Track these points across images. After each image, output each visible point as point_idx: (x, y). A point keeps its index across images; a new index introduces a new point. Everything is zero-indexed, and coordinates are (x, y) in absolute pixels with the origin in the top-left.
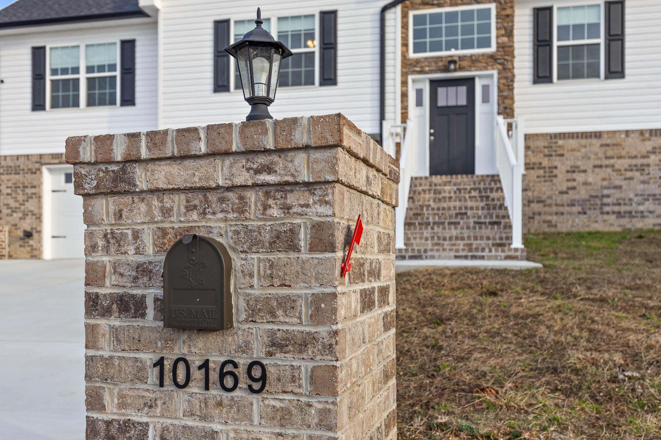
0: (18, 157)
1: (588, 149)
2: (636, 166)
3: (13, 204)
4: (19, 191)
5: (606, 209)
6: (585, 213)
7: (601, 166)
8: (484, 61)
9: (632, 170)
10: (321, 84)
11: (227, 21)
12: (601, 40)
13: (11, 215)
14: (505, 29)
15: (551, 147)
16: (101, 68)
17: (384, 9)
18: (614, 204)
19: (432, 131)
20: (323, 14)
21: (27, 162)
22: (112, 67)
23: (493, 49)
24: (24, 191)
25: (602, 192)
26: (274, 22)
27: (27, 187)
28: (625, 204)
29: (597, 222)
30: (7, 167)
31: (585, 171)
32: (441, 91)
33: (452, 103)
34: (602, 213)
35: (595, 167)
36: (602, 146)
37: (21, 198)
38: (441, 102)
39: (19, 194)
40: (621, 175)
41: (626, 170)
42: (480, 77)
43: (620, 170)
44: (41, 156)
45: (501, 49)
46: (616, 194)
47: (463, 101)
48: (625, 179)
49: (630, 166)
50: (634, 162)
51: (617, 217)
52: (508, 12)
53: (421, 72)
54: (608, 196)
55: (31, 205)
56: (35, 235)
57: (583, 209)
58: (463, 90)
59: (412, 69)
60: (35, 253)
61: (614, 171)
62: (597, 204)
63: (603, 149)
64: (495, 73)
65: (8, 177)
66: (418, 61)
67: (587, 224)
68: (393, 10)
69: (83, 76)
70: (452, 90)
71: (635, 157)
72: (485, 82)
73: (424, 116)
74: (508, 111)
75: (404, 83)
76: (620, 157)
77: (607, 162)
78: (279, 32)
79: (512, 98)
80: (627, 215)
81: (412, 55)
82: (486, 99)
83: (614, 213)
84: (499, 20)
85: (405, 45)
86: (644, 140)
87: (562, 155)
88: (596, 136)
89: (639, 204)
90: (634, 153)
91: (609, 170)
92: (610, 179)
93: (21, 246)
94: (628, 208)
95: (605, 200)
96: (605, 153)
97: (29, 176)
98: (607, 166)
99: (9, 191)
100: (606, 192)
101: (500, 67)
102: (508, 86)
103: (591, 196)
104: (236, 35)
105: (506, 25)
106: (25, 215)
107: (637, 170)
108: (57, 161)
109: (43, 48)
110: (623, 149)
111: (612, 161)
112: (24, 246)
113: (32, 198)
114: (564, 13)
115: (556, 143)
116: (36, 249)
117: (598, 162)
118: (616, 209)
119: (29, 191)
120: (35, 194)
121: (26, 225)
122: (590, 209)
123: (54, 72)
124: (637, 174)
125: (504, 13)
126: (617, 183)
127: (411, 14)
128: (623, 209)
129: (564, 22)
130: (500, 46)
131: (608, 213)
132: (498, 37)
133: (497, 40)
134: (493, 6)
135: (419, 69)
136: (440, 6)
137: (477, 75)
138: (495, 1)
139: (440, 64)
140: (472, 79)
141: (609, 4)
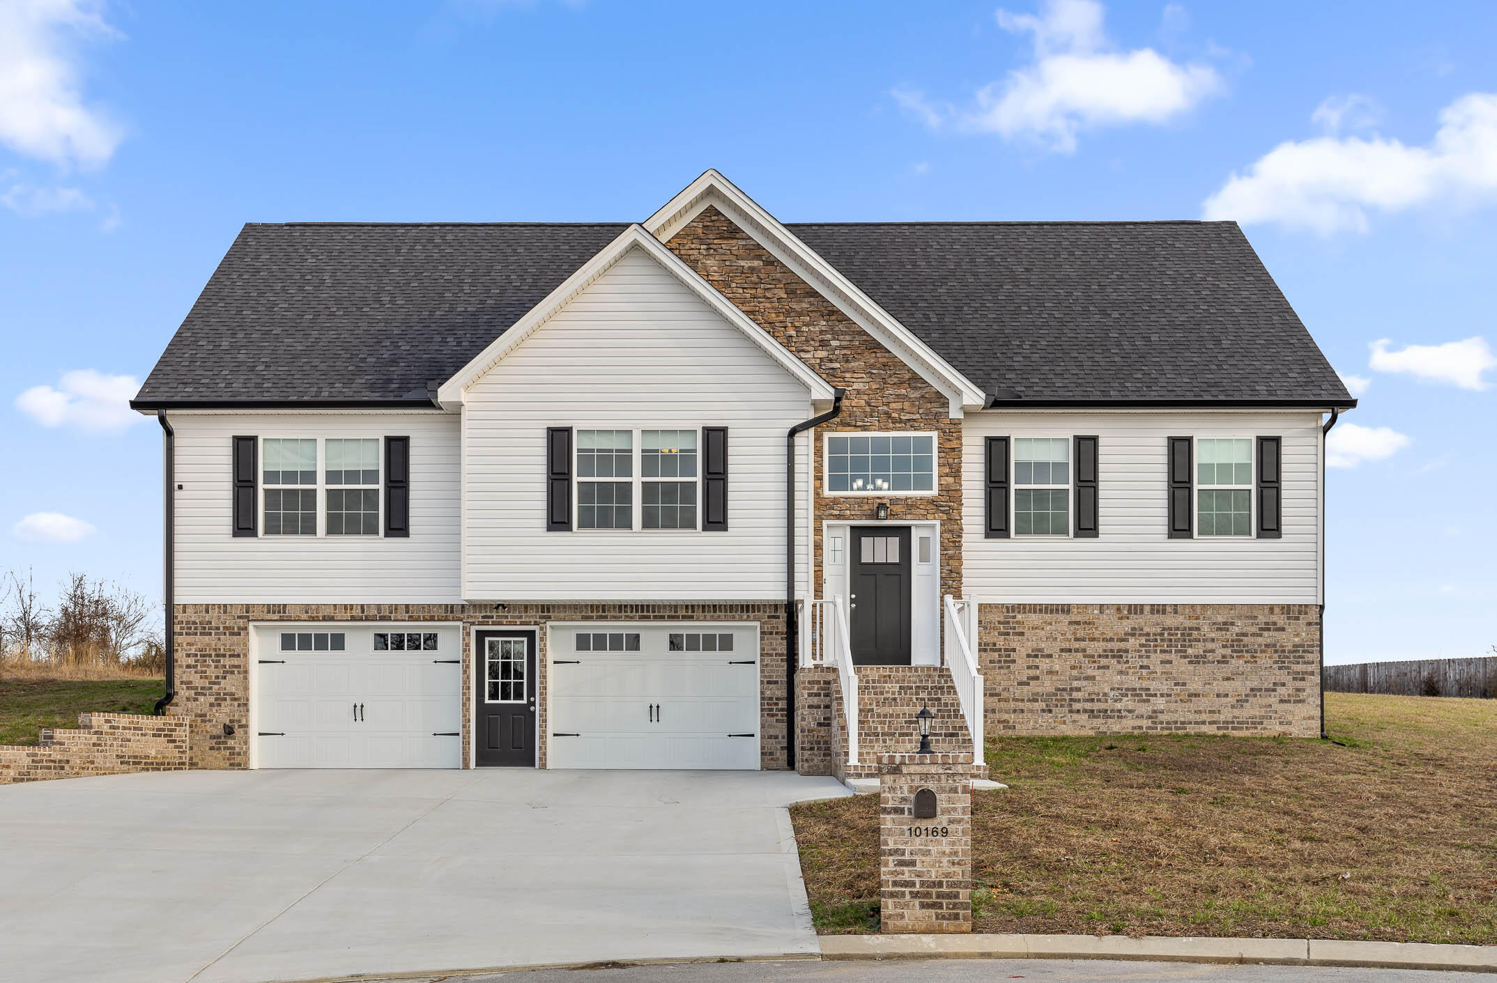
0: (207, 608)
1: (1053, 627)
2: (1112, 651)
3: (197, 681)
4: (209, 661)
5: (1076, 706)
6: (1050, 711)
7: (1070, 650)
8: (921, 507)
9: (1107, 657)
10: (705, 529)
11: (568, 430)
12: (1070, 487)
13: (195, 700)
14: (950, 466)
15: (1008, 622)
16: (352, 476)
17: (792, 433)
18: (1087, 700)
19: (853, 596)
20: (708, 431)
21: (223, 616)
22: (371, 476)
23: (934, 492)
24: (219, 661)
25: (1071, 684)
26: (636, 435)
27: (224, 656)
28: (1099, 700)
29: (1064, 723)
30: (188, 623)
31: (1050, 656)
32: (866, 542)
33: (880, 559)
34: (1071, 711)
35: (1062, 650)
36: (1070, 623)
37: (212, 672)
38: (866, 558)
39: (209, 666)
40: (1094, 662)
41: (1100, 656)
42: (917, 526)
43: (1093, 656)
44: (248, 608)
45: (944, 493)
46: (1088, 687)
47: (894, 558)
48: (1099, 668)
49: (1105, 651)
50: (1110, 645)
51: (1089, 717)
52: (954, 444)
53: (838, 517)
54: (1078, 689)
55: (229, 684)
56: (238, 732)
57: (1047, 706)
58: (894, 542)
59: (828, 512)
60: (238, 759)
61: (1085, 656)
62: (1065, 700)
63: (1072, 627)
64: (938, 523)
65: (190, 639)
66: (835, 501)
67: (1053, 725)
68: (805, 434)
69: (321, 488)
70: (880, 541)
71: (1111, 640)
72: (925, 533)
73: (844, 575)
74: (954, 575)
75: (818, 531)
76: (1093, 639)
77: (1077, 645)
78: (643, 451)
79: (960, 559)
80: (1102, 714)
81: (827, 493)
82: (924, 558)
83: (1085, 711)
84: (942, 454)
85: (819, 478)
86: (1121, 619)
87: (1022, 634)
88: (1063, 611)
89: (1116, 701)
90: (1110, 635)
91: (1080, 655)
92: (1081, 667)
93: (211, 748)
94: (1102, 706)
95: (1075, 695)
96: (1074, 634)
97: (227, 640)
98: (1077, 650)
99: (191, 661)
100: (1075, 684)
101: (945, 517)
102: (954, 542)
103: (1058, 689)
104: (579, 451)
105: (951, 461)
106: (219, 701)
107: (1114, 657)
108: (276, 616)
109: (254, 439)
110: (1096, 628)
111: (1083, 644)
112: (219, 749)
113: (232, 673)
114: (1023, 445)
115: (1014, 617)
116: (239, 754)
117: (1066, 645)
118: (1088, 706)
119: (227, 662)
120: (239, 666)
121: (222, 715)
122: (1057, 706)
123: (271, 476)
124: (1114, 661)
125: (948, 445)
126: (1090, 672)
127: (827, 436)
128: (1097, 706)
129: (1024, 458)
130: (944, 489)
131: (1078, 711)
132: (940, 476)
133: (939, 480)
134: (934, 435)
135: (837, 513)
136: (865, 428)
137: (914, 525)
138: (937, 429)
139: (866, 507)
140: (908, 529)
141: (1079, 440)
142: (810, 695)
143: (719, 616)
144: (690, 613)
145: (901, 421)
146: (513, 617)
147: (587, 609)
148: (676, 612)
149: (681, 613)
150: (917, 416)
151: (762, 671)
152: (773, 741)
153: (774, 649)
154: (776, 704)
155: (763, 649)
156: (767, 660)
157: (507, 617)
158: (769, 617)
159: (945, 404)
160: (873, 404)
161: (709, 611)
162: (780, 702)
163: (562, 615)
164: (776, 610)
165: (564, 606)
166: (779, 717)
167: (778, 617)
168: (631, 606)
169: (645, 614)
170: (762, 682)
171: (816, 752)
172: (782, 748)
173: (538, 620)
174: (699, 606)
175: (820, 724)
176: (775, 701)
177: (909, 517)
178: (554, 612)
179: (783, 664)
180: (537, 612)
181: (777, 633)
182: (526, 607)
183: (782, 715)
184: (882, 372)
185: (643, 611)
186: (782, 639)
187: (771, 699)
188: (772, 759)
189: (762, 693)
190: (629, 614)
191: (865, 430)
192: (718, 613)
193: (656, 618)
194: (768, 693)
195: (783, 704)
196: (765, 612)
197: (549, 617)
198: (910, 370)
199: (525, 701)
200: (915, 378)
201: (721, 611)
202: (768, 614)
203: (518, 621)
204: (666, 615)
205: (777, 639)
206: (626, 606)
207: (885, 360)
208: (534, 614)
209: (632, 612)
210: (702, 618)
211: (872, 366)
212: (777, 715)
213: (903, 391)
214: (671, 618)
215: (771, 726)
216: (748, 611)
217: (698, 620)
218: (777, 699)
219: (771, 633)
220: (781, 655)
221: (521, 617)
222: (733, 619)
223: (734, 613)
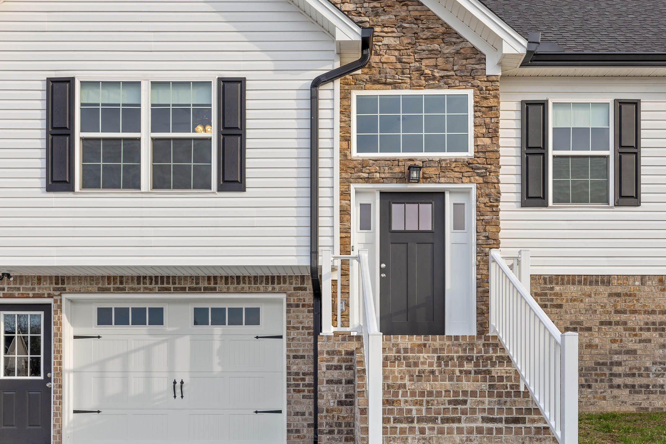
1: (593, 299)
2: (654, 324)
5: (617, 381)
6: (589, 386)
7: (610, 323)
8: (456, 169)
9: (649, 330)
10: (221, 189)
11: (70, 81)
12: (610, 153)
14: (487, 126)
15: (546, 294)
17: (317, 85)
18: (627, 375)
19: (383, 265)
20: (224, 83)
23: (470, 153)
25: (611, 358)
26: (145, 87)
28: (640, 375)
29: (604, 398)
31: (589, 329)
32: (396, 209)
33: (412, 226)
34: (611, 387)
35: (602, 323)
36: (610, 295)
38: (397, 225)
40: (636, 335)
41: (641, 329)
42: (452, 192)
43: (634, 330)
45: (481, 155)
46: (629, 361)
47: (427, 225)
48: (640, 341)
49: (647, 324)
50: (651, 318)
51: (630, 392)
52: (492, 102)
53: (368, 180)
54: (619, 364)
57: (586, 381)
58: (427, 209)
59: (356, 175)
61: (625, 330)
62: (605, 375)
63: (612, 300)
64: (473, 186)
66: (364, 164)
67: (592, 401)
68: (330, 85)
70: (412, 208)
71: (653, 312)
72: (459, 199)
73: (373, 243)
74: (491, 242)
75: (345, 194)
76: (634, 312)
77: (617, 318)
78: (152, 105)
79: (497, 225)
80: (643, 390)
81: (355, 154)
82: (459, 225)
83: (626, 386)
84: (479, 114)
85: (346, 139)
86: (663, 290)
87: (560, 306)
88: (603, 282)
89: (658, 376)
90: (653, 307)
91: (620, 328)
92: (621, 341)
94: (644, 381)
95: (616, 369)
96: (615, 306)
98: (617, 323)
100: (616, 358)
101: (481, 180)
102: (491, 206)
103: (598, 364)
104: (82, 105)
105: (488, 120)
107: (656, 330)
110: (638, 300)
111: (623, 317)
114: (562, 110)
115: (552, 289)
117: (605, 318)
118: (629, 381)
122: (596, 381)
124: (655, 335)
125: (485, 103)
126: (631, 346)
127: (355, 94)
128: (638, 381)
129: (562, 124)
130: (480, 150)
131: (619, 386)
132: (476, 137)
133: (475, 141)
134: (470, 93)
135: (366, 175)
136: (395, 85)
137: (448, 189)
138: (473, 86)
139: (397, 170)
140: (441, 194)
141: (620, 104)
143: (243, 288)
144: (212, 285)
145: (434, 78)
146: (24, 289)
147: (103, 280)
148: (197, 283)
149: (203, 284)
150: (452, 73)
151: (288, 345)
152: (300, 417)
153: (301, 323)
154: (303, 380)
155: (289, 322)
156: (294, 334)
157: (19, 289)
158: (295, 289)
159: (482, 60)
160: (404, 60)
161: (232, 283)
162: (307, 378)
163: (77, 287)
164: (303, 282)
165: (80, 278)
166: (306, 393)
167: (305, 289)
168: (151, 278)
169: (165, 285)
170: (288, 357)
172: (309, 425)
173: (52, 292)
174: (221, 277)
175: (340, 403)
176: (301, 376)
177: (442, 180)
178: (68, 284)
179: (310, 337)
180: (51, 283)
181: (303, 306)
182: (39, 279)
183: (309, 391)
184: (414, 26)
185: (162, 283)
186: (309, 311)
187: (297, 374)
188: (298, 437)
189: (288, 368)
190: (148, 285)
191: (395, 88)
192: (242, 285)
193: (177, 290)
194: (294, 368)
195: (309, 380)
196: (291, 283)
197: (64, 289)
198: (444, 24)
199: (42, 377)
200: (449, 32)
201: (244, 283)
202: (294, 285)
203: (31, 294)
204: (187, 286)
205: (304, 312)
206: (145, 277)
207: (417, 14)
208: (48, 286)
209: (151, 284)
210: (225, 290)
211: (404, 20)
212: (304, 391)
213: (436, 46)
214: (193, 290)
215: (297, 402)
216: (273, 283)
217: (221, 292)
218: (304, 374)
219: (297, 306)
220: (307, 328)
221: (33, 289)
222: (258, 291)
223: (258, 285)
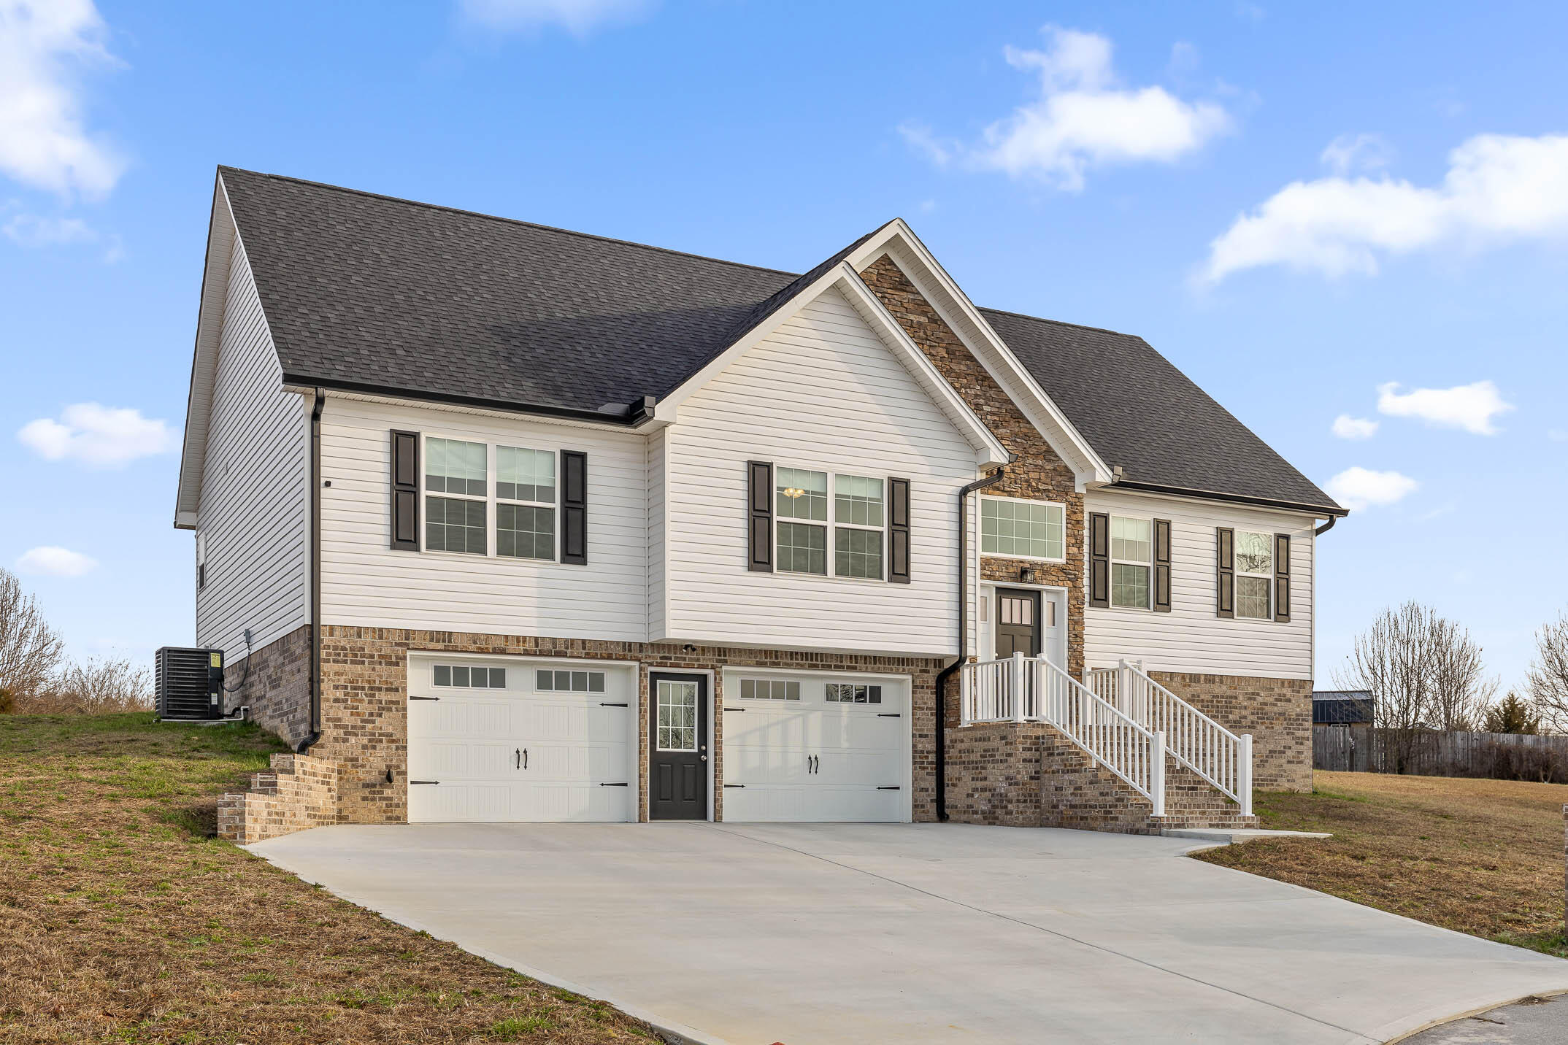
0: (359, 631)
3: (348, 719)
4: (361, 695)
8: (1053, 573)
10: (891, 580)
11: (769, 466)
12: (1151, 564)
13: (345, 741)
14: (1075, 536)
16: (526, 491)
17: (964, 492)
19: (997, 654)
20: (893, 482)
21: (378, 642)
22: (546, 493)
23: (1064, 560)
24: (373, 695)
26: (831, 478)
27: (380, 689)
30: (336, 648)
32: (1007, 603)
33: (1016, 620)
37: (365, 708)
38: (1006, 618)
39: (361, 701)
42: (1048, 591)
44: (408, 633)
45: (1071, 562)
47: (1029, 620)
52: (1078, 517)
53: (989, 577)
55: (385, 723)
56: (397, 780)
58: (1028, 604)
60: (397, 812)
64: (1066, 589)
65: (337, 667)
66: (987, 562)
68: (974, 494)
69: (492, 500)
70: (1017, 603)
72: (1054, 600)
73: (989, 634)
74: (1078, 639)
78: (837, 496)
79: (1082, 624)
82: (1053, 622)
84: (1071, 526)
86: (1185, 686)
93: (365, 799)
97: (383, 669)
99: (340, 694)
101: (1071, 584)
102: (1079, 608)
105: (1077, 532)
106: (374, 742)
108: (440, 646)
109: (415, 437)
112: (373, 799)
113: (390, 710)
114: (1117, 524)
116: (398, 805)
119: (383, 696)
120: (397, 703)
121: (377, 761)
123: (435, 482)
125: (1074, 517)
129: (1120, 536)
130: (1071, 558)
132: (1068, 546)
133: (1067, 550)
134: (1063, 505)
135: (989, 573)
136: (1010, 494)
137: (1045, 590)
138: (1066, 501)
139: (1011, 570)
140: (1039, 593)
141: (1158, 523)
142: (1024, 749)
143: (879, 668)
144: (854, 664)
145: (1039, 490)
146: (690, 659)
148: (841, 662)
149: (846, 663)
150: (1050, 488)
151: (914, 725)
152: (924, 793)
153: (925, 703)
154: (927, 757)
155: (914, 702)
156: (919, 714)
157: (685, 659)
158: (922, 671)
159: (1072, 479)
160: (1017, 471)
161: (870, 663)
162: (930, 756)
163: (737, 659)
164: (927, 665)
165: (740, 650)
166: (929, 771)
167: (927, 672)
168: (802, 653)
169: (814, 662)
170: (913, 735)
171: (1028, 804)
172: (932, 801)
173: (715, 664)
174: (861, 656)
175: (1032, 778)
176: (926, 754)
177: (1044, 582)
178: (730, 656)
179: (932, 717)
180: (714, 655)
181: (927, 687)
182: (703, 649)
183: (931, 769)
184: (1024, 441)
185: (812, 660)
186: (932, 693)
187: (922, 752)
188: (923, 812)
189: (914, 746)
190: (799, 661)
191: (1010, 495)
192: (878, 665)
193: (823, 666)
194: (920, 747)
195: (932, 758)
196: (917, 666)
197: (725, 662)
198: (1045, 443)
199: (696, 750)
200: (1050, 451)
201: (880, 663)
202: (920, 668)
203: (696, 664)
204: (833, 664)
205: (927, 693)
206: (797, 653)
207: (1026, 431)
208: (711, 657)
209: (802, 660)
210: (864, 669)
211: (1016, 435)
212: (927, 768)
213: (1040, 462)
214: (838, 668)
215: (923, 779)
216: (903, 665)
217: (861, 671)
218: (927, 753)
219: (922, 687)
220: (931, 709)
221: (698, 660)
222: (891, 671)
223: (892, 666)
